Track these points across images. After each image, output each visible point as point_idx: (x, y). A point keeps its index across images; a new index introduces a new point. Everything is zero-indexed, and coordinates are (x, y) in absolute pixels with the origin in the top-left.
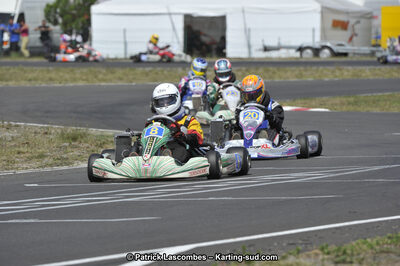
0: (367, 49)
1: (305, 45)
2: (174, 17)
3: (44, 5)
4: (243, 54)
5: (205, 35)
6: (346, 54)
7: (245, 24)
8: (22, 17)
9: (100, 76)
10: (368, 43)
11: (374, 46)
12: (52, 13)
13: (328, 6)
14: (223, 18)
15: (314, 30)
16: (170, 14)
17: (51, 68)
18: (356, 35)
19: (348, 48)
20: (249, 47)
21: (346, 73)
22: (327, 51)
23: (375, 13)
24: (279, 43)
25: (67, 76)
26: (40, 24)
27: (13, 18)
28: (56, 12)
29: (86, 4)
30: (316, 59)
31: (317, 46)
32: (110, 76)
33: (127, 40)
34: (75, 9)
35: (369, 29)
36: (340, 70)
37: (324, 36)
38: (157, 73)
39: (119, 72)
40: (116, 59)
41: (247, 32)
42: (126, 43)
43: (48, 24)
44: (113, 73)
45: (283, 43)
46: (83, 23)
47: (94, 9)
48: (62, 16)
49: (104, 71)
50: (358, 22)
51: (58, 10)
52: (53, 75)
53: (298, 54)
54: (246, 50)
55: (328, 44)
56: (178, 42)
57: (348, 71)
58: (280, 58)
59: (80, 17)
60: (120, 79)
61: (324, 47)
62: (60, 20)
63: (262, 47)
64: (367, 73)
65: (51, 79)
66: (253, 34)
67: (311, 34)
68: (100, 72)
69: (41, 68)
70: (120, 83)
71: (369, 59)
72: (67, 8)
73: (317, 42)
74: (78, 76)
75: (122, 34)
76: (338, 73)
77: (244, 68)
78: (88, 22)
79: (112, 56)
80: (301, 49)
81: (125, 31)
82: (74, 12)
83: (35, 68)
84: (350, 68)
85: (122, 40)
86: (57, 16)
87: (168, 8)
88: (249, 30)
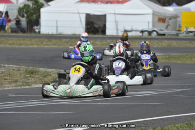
0: (174, 32)
1: (144, 30)
2: (81, 15)
3: (18, 8)
4: (114, 33)
5: (96, 24)
6: (164, 35)
7: (115, 19)
8: (7, 13)
9: (45, 43)
10: (175, 29)
11: (178, 31)
12: (22, 12)
13: (156, 11)
14: (105, 16)
15: (149, 22)
16: (79, 13)
17: (20, 39)
18: (169, 25)
19: (165, 32)
20: (117, 30)
21: (164, 44)
22: (155, 33)
23: (179, 15)
24: (132, 29)
25: (28, 42)
26: (16, 17)
27: (2, 13)
28: (23, 11)
29: (39, 8)
30: (150, 37)
31: (150, 30)
32: (49, 43)
33: (58, 25)
34: (33, 10)
35: (176, 23)
36: (161, 42)
37: (154, 26)
38: (72, 42)
39: (54, 41)
40: (52, 34)
41: (116, 22)
42: (57, 27)
43: (19, 17)
44: (51, 41)
45: (134, 29)
46: (36, 17)
47: (42, 10)
48: (26, 13)
49: (46, 40)
50: (170, 19)
51: (25, 10)
52: (22, 42)
53: (141, 34)
54: (116, 31)
55: (156, 30)
56: (83, 27)
57: (165, 43)
58: (132, 36)
59: (35, 14)
60: (54, 44)
61: (154, 31)
62: (25, 15)
63: (123, 30)
64: (174, 44)
65: (21, 44)
66: (119, 24)
67: (147, 24)
68: (44, 41)
69: (16, 38)
70: (54, 47)
71: (175, 37)
72: (29, 10)
73: (150, 28)
74: (34, 43)
75: (55, 23)
76: (160, 43)
77: (114, 41)
78: (39, 16)
79: (50, 33)
80: (142, 32)
81: (57, 21)
82: (32, 11)
83: (13, 38)
84: (166, 41)
85: (55, 25)
86: (24, 13)
87: (78, 10)
88: (117, 22)
